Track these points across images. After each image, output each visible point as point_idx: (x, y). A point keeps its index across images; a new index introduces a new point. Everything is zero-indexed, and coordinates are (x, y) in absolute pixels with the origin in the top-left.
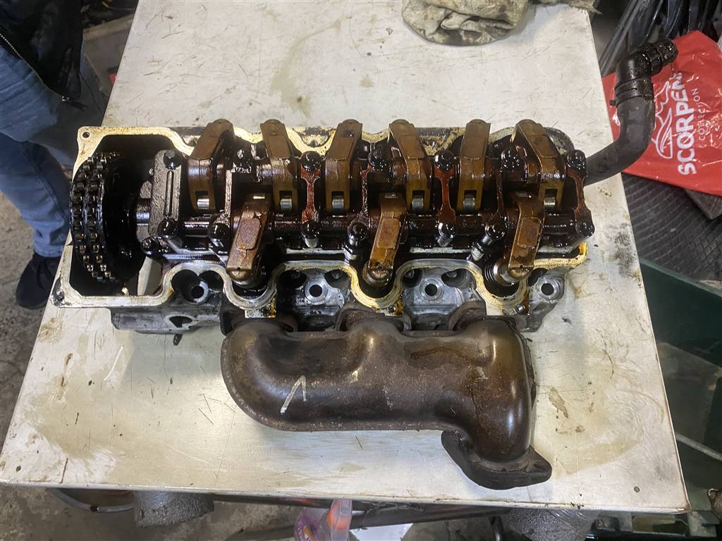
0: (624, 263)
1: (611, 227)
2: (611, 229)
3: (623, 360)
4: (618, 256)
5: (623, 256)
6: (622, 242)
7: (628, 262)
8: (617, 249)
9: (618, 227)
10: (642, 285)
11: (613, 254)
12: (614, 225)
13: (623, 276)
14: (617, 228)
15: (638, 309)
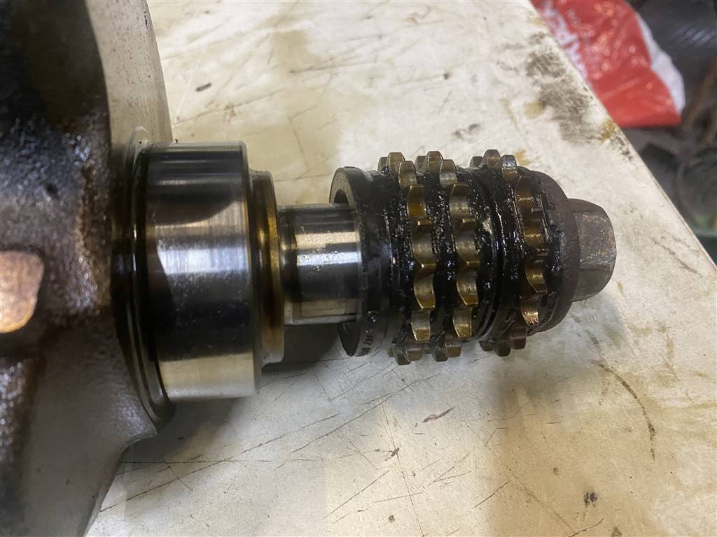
0: (568, 115)
1: (507, 47)
2: (508, 51)
3: (666, 377)
4: (544, 102)
5: (558, 99)
6: (545, 72)
7: (575, 110)
8: (538, 89)
9: (524, 43)
10: (633, 153)
11: (532, 99)
12: (511, 42)
13: (576, 143)
14: (521, 47)
15: (647, 213)
